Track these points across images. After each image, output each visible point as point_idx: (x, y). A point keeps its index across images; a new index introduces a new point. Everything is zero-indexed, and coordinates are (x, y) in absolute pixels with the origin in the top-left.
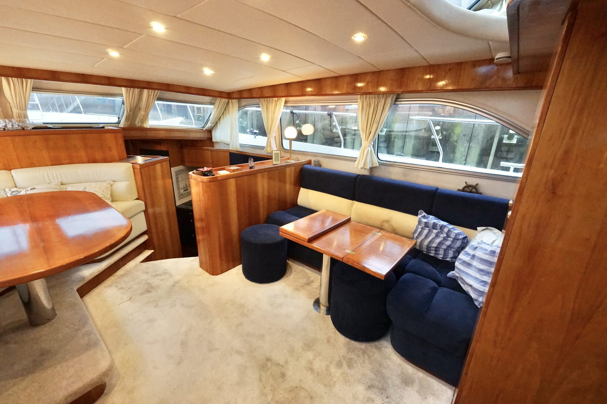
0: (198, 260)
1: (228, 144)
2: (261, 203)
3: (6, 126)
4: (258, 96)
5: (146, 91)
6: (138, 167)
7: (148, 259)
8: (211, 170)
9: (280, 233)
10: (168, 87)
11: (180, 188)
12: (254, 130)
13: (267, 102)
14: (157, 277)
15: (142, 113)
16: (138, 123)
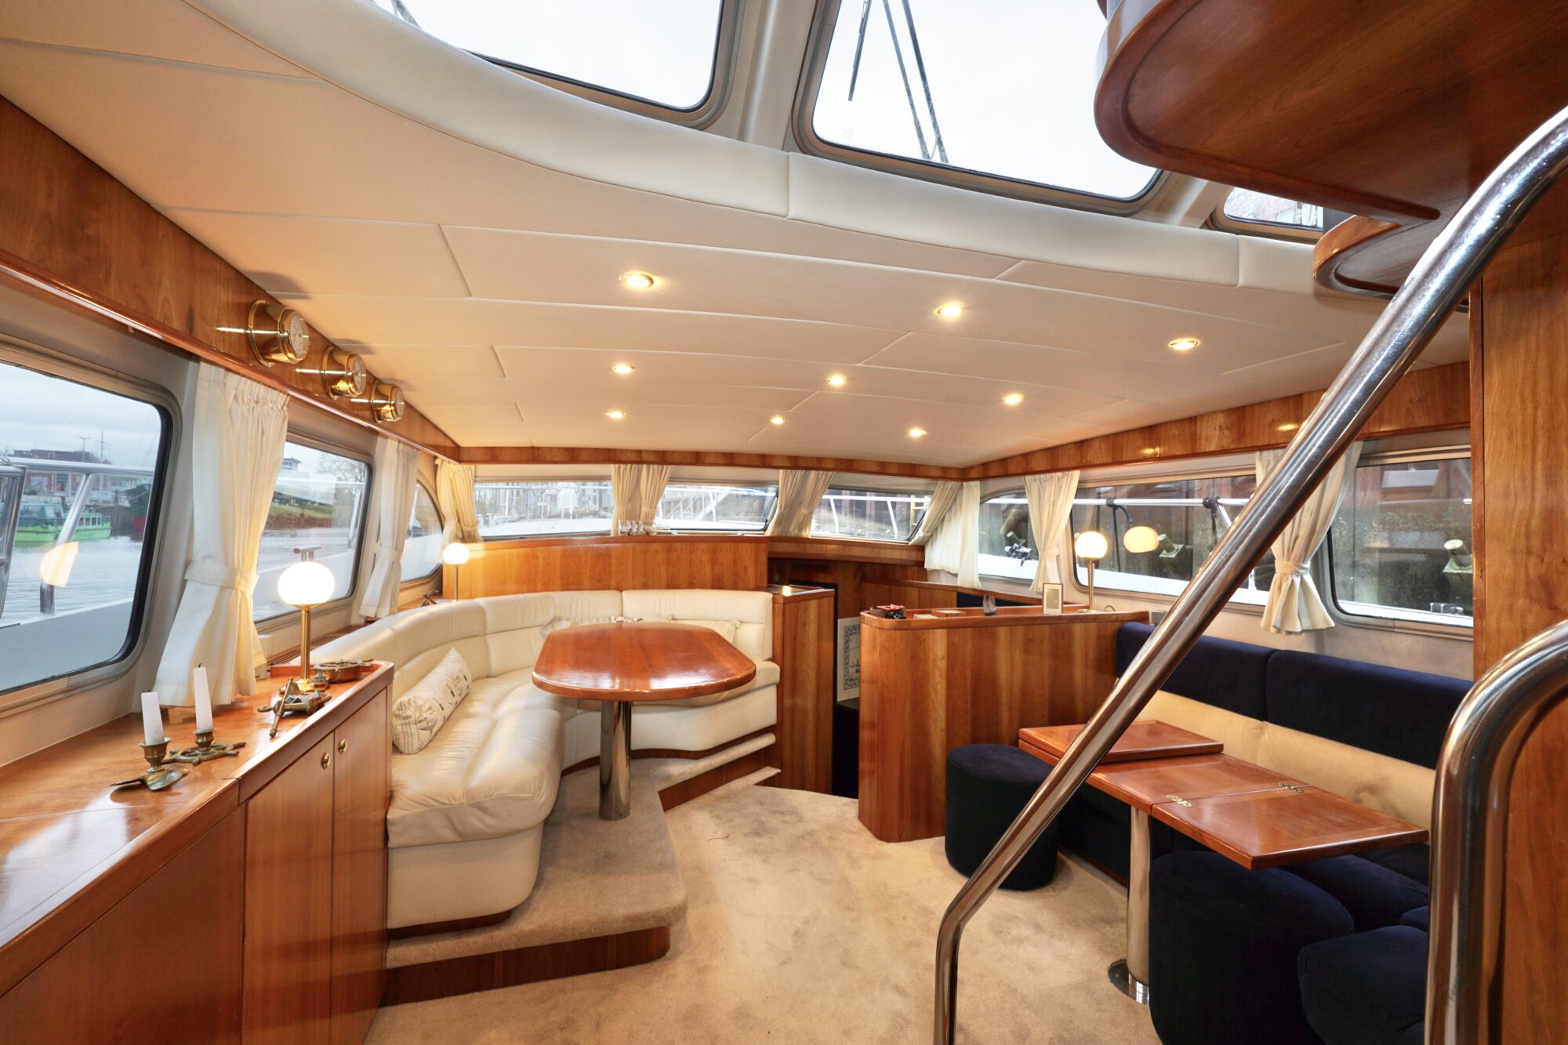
0: (857, 805)
1: (956, 575)
2: (1004, 697)
3: (631, 530)
4: (1020, 471)
5: (813, 473)
6: (782, 601)
7: (768, 782)
8: (901, 609)
9: (1020, 744)
10: (848, 465)
11: (851, 664)
12: (1020, 547)
13: (1041, 483)
14: (778, 815)
15: (804, 511)
16: (794, 530)
